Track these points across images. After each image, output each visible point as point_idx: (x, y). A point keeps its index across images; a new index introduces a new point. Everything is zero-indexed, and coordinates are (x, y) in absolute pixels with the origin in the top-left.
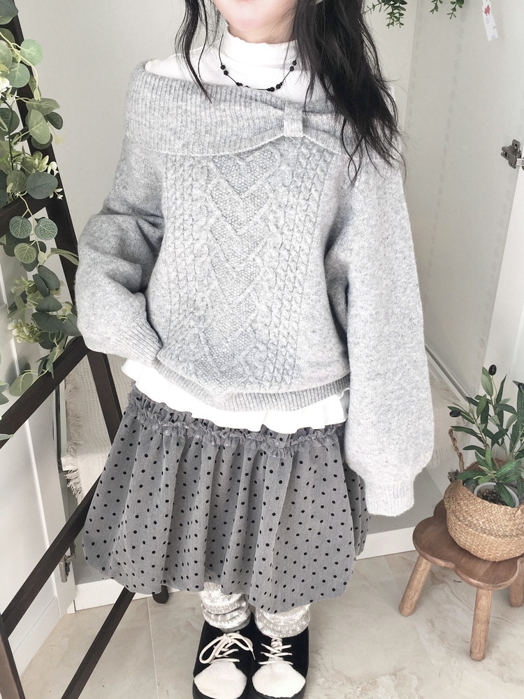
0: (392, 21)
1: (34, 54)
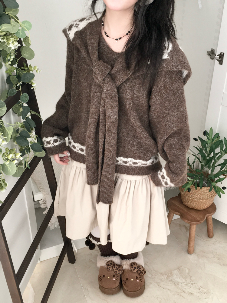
1: (27, 26)
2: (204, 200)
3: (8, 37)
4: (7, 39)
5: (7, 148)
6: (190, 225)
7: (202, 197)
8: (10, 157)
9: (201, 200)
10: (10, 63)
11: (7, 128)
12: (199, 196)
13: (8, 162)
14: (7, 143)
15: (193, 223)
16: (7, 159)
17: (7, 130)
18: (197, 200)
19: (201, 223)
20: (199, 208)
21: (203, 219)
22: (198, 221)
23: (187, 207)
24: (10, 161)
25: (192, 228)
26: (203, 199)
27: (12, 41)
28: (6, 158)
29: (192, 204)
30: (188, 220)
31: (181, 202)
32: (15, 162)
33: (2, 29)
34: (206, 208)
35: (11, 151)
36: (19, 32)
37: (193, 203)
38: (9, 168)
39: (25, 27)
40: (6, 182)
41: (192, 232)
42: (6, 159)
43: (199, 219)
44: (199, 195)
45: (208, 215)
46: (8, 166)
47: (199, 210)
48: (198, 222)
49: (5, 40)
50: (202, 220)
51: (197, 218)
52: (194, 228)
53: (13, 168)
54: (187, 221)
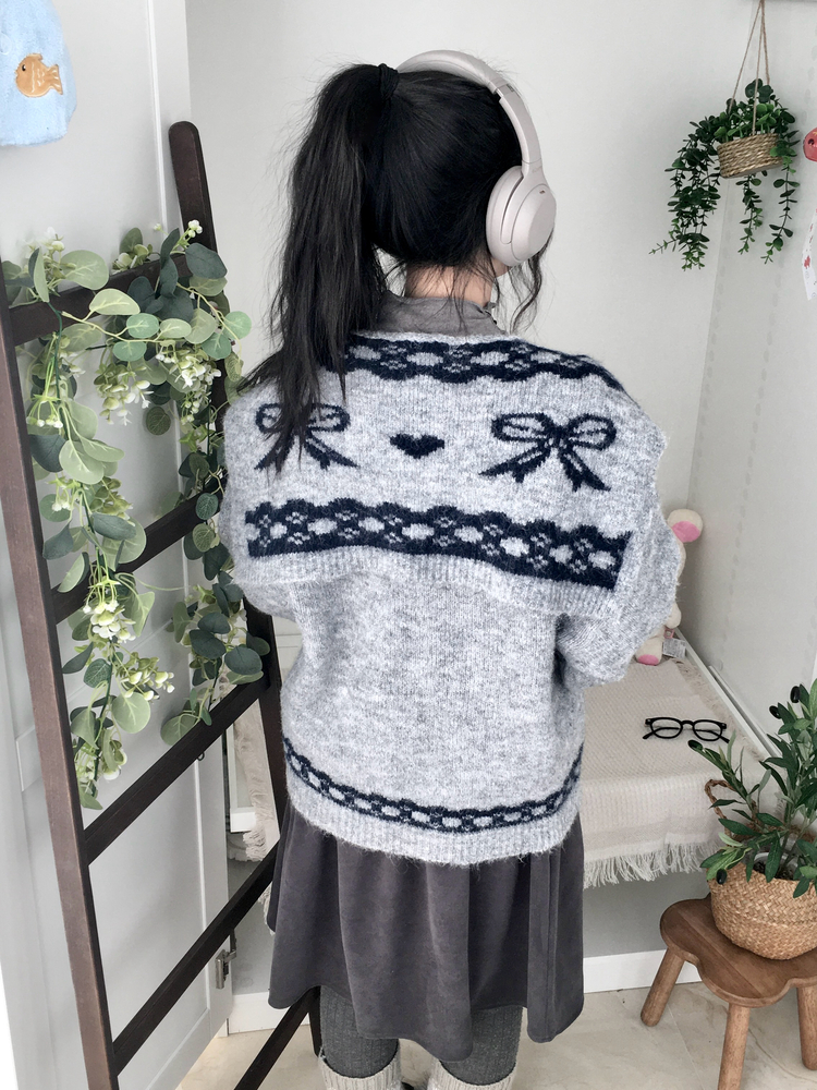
0: (689, 263)
1: (239, 327)
2: (785, 926)
3: (181, 353)
4: (179, 357)
5: (134, 654)
6: (730, 1005)
7: (777, 915)
8: (136, 679)
9: (775, 924)
10: (190, 418)
11: (141, 597)
12: (766, 907)
13: (129, 695)
14: (133, 638)
15: (740, 1001)
16: (129, 685)
17: (140, 604)
18: (759, 921)
19: (764, 1003)
20: (765, 952)
21: (776, 994)
22: (757, 996)
23: (727, 941)
24: (136, 691)
25: (735, 1018)
26: (780, 922)
27: (188, 365)
28: (127, 680)
29: (742, 934)
30: (722, 985)
31: (711, 922)
32: (150, 695)
33: (166, 330)
34: (792, 956)
35: (145, 663)
36: (214, 342)
37: (746, 929)
38: (132, 712)
39: (232, 328)
40: (122, 750)
41: (733, 1031)
42: (127, 683)
43: (760, 989)
44: (769, 904)
45: (795, 981)
46: (129, 703)
47: (767, 960)
48: (754, 1000)
49: (174, 360)
50: (772, 996)
51: (756, 987)
52: (742, 1016)
53: (140, 713)
54: (715, 988)
